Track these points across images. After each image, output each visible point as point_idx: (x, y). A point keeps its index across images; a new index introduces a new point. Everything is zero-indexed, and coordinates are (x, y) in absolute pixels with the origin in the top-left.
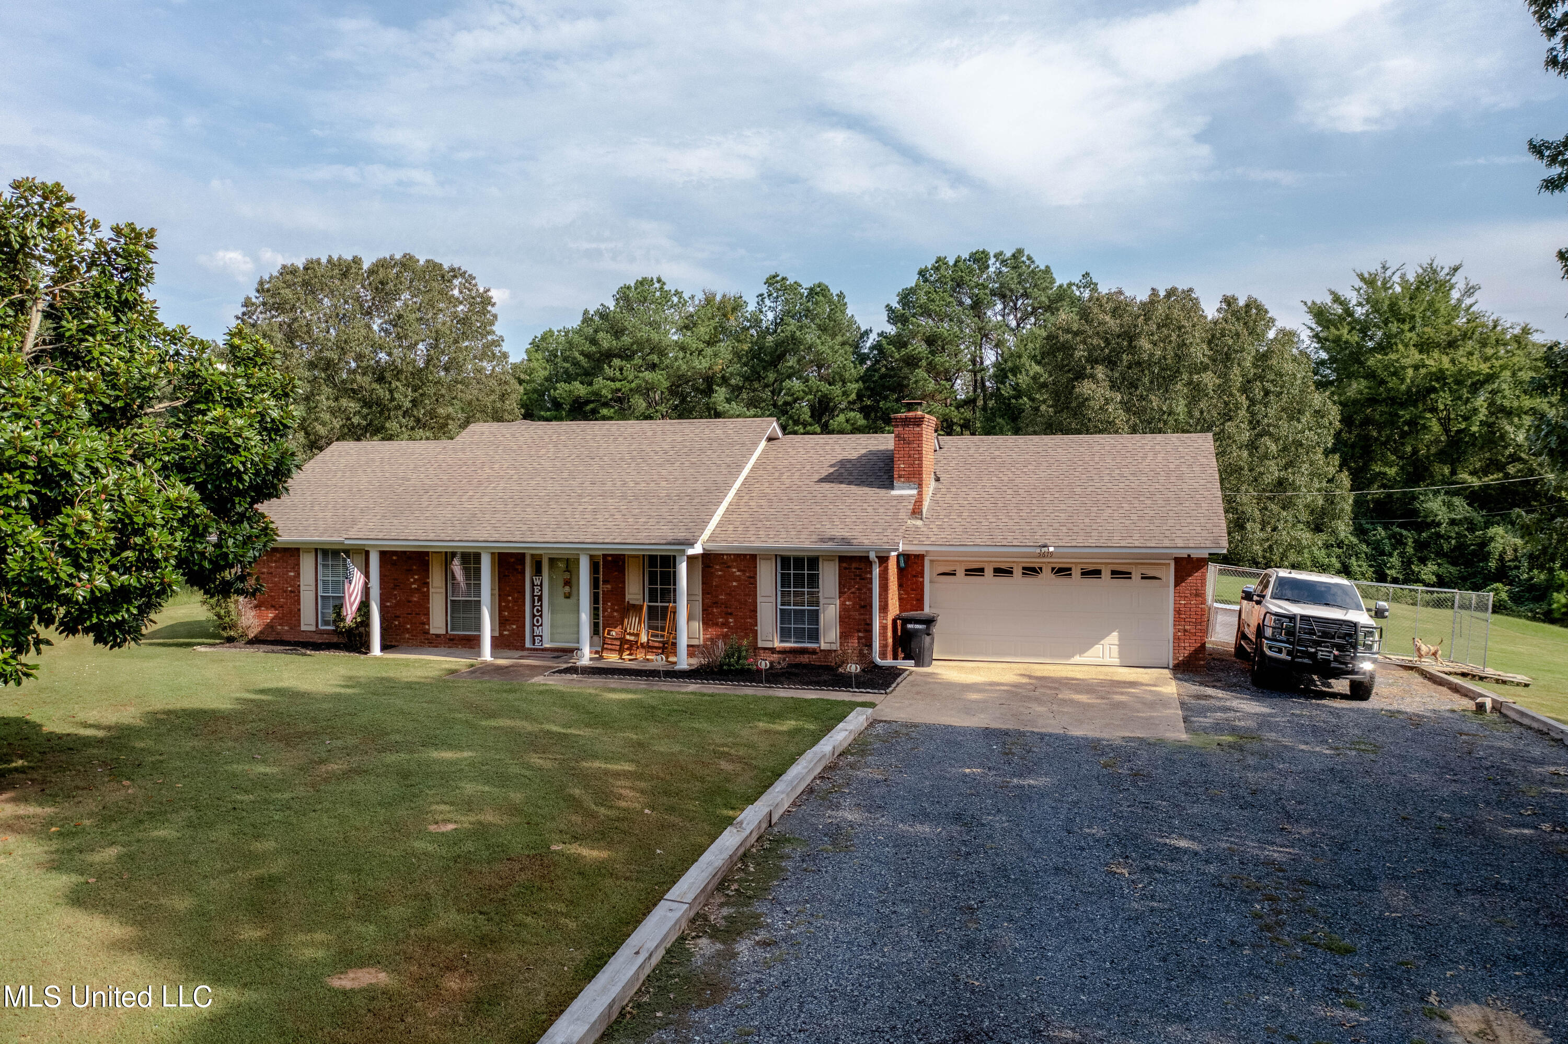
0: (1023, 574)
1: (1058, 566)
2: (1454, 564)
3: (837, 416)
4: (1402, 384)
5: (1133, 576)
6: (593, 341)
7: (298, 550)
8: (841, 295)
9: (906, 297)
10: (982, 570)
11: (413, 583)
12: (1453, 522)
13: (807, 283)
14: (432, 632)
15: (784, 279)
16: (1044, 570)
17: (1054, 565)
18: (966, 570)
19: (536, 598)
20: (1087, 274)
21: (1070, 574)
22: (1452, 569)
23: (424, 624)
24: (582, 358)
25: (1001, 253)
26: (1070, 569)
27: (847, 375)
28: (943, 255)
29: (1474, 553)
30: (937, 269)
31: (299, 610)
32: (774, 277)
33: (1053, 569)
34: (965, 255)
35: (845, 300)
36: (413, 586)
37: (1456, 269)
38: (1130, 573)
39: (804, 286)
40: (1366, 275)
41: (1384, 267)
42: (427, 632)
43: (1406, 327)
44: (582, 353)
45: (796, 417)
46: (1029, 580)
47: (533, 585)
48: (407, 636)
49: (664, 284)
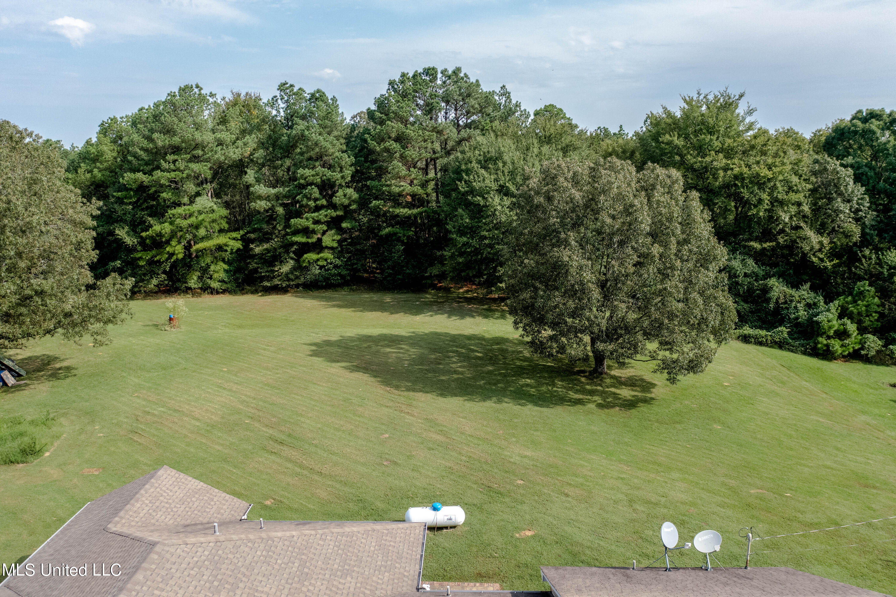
2: (746, 302)
3: (338, 191)
4: (716, 181)
6: (150, 139)
8: (334, 99)
9: (381, 103)
12: (746, 275)
13: (309, 90)
15: (292, 86)
20: (504, 86)
22: (746, 306)
24: (142, 153)
25: (446, 70)
27: (343, 163)
28: (406, 72)
29: (758, 296)
30: (402, 82)
32: (284, 84)
34: (420, 70)
35: (338, 103)
37: (741, 96)
39: (308, 92)
40: (687, 98)
41: (698, 93)
43: (715, 138)
44: (142, 149)
45: (309, 196)
49: (201, 89)
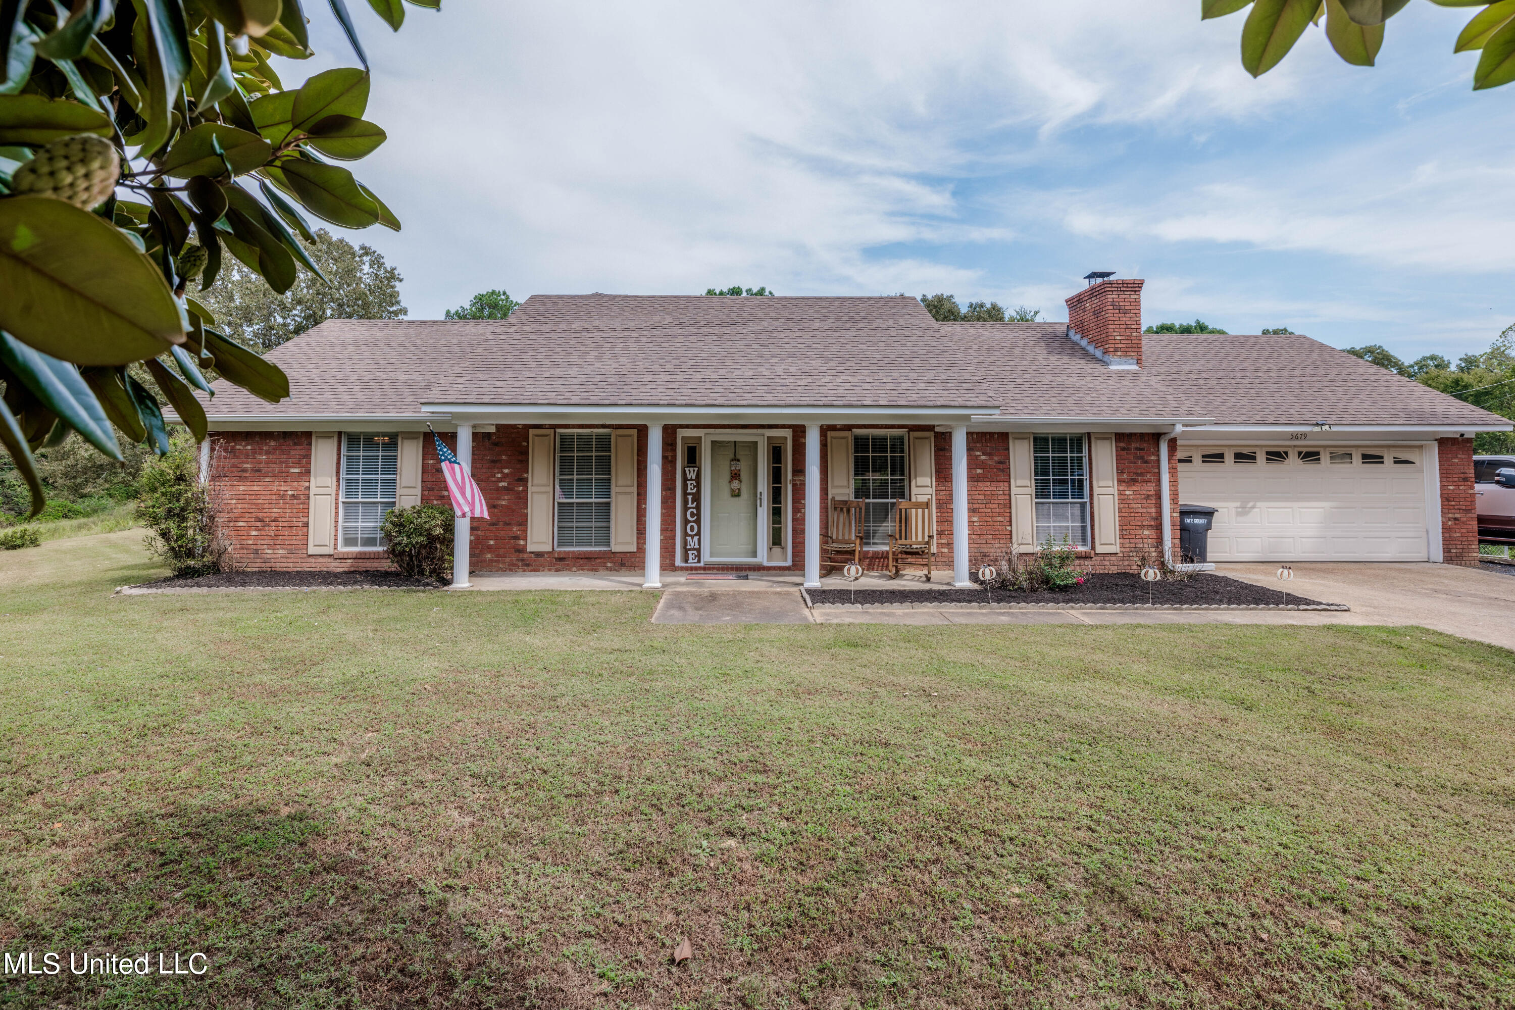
0: (1268, 459)
1: (1305, 450)
5: (1386, 460)
7: (308, 435)
10: (1221, 456)
11: (501, 480)
14: (530, 548)
16: (1290, 455)
17: (1301, 449)
18: (1203, 456)
19: (690, 497)
21: (1319, 459)
23: (516, 538)
26: (1318, 453)
31: (306, 524)
33: (1300, 453)
36: (501, 484)
38: (1382, 457)
42: (521, 550)
46: (1275, 467)
47: (685, 479)
48: (489, 556)
